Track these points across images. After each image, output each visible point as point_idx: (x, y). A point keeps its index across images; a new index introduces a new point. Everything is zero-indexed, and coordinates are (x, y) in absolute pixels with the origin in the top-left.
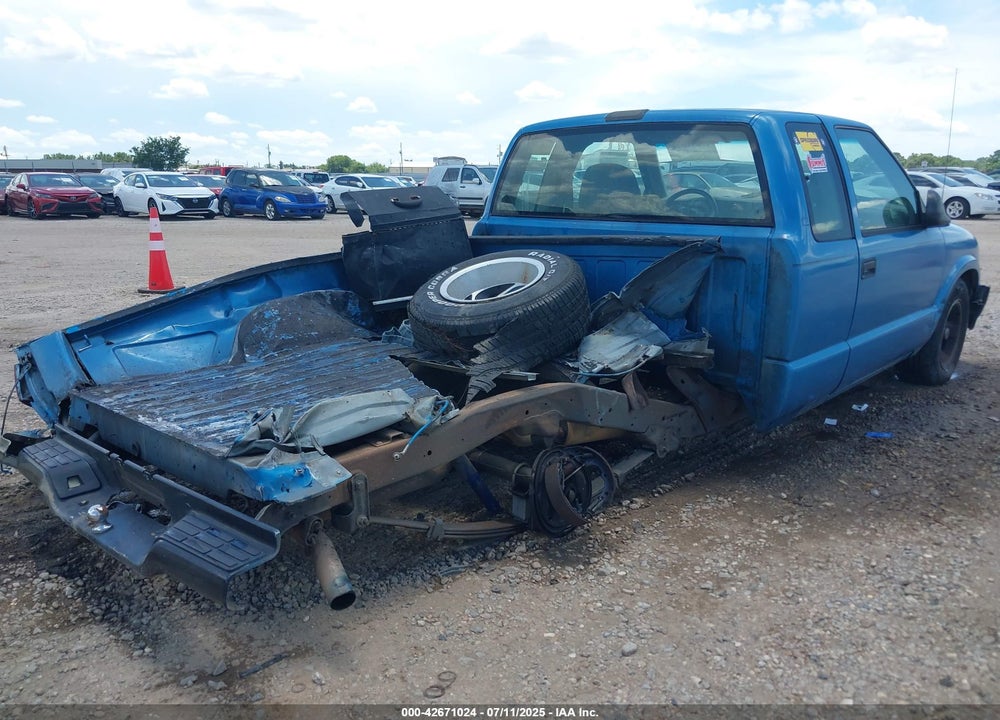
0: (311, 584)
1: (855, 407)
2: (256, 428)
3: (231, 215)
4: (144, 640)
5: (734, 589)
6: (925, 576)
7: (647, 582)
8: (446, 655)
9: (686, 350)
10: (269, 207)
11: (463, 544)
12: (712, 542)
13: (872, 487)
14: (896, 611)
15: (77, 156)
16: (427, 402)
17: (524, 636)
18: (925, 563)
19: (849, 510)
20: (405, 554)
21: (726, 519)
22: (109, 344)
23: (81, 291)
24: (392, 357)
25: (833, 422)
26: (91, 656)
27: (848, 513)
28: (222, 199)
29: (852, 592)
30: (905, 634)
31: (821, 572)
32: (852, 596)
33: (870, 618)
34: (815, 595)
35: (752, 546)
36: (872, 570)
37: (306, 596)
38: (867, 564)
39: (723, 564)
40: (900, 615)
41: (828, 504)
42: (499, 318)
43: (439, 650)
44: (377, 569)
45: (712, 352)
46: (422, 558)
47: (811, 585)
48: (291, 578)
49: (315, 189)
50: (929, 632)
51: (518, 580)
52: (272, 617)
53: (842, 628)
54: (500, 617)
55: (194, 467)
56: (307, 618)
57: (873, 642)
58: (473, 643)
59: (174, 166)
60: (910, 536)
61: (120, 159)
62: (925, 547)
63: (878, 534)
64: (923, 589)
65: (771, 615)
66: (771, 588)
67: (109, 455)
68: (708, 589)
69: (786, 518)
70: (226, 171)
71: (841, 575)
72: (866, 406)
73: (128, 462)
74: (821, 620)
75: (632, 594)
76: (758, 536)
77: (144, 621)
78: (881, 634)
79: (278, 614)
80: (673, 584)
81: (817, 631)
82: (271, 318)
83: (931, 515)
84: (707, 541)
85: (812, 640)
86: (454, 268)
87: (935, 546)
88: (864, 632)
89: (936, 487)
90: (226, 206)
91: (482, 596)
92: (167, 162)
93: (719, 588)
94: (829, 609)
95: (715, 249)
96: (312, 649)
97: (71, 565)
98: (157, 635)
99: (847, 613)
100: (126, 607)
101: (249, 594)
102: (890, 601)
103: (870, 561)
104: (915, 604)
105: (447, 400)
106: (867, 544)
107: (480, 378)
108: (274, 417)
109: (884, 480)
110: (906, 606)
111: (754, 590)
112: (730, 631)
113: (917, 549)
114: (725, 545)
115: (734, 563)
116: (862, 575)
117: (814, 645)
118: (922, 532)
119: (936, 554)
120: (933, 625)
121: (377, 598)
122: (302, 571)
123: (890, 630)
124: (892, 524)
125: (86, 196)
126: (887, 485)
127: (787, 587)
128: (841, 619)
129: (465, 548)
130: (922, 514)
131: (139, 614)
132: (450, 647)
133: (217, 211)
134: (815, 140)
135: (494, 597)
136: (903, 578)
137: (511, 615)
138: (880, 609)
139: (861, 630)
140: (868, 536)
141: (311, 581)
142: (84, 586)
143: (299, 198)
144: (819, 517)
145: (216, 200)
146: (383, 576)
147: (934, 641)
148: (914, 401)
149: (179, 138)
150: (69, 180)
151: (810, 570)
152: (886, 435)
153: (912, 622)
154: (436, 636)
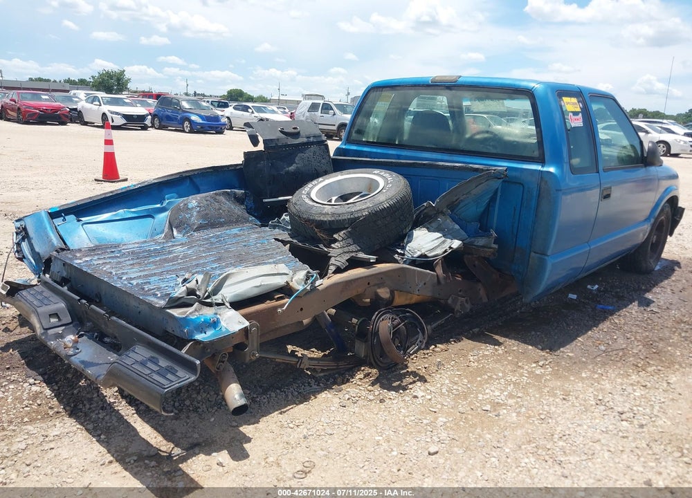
0: (216, 396)
1: (589, 287)
2: (185, 288)
3: (160, 128)
4: (100, 430)
5: (505, 411)
6: (635, 408)
7: (446, 404)
8: (308, 449)
9: (478, 244)
10: (186, 124)
11: (321, 372)
12: (490, 377)
13: (600, 344)
14: (615, 432)
15: (52, 80)
16: (301, 275)
17: (361, 438)
18: (635, 399)
19: (584, 359)
20: (280, 376)
21: (500, 362)
22: (79, 221)
23: (54, 177)
24: (276, 239)
25: (574, 297)
26: (63, 440)
27: (584, 362)
28: (154, 116)
29: (585, 417)
30: (621, 448)
31: (564, 402)
32: (585, 420)
33: (597, 436)
34: (560, 418)
35: (517, 381)
36: (600, 402)
37: (213, 403)
38: (595, 397)
39: (497, 393)
40: (618, 435)
41: (570, 354)
42: (352, 216)
43: (304, 446)
44: (261, 387)
45: (496, 246)
46: (292, 380)
47: (558, 411)
48: (202, 391)
49: (219, 112)
50: (637, 448)
51: (357, 398)
52: (188, 417)
53: (578, 442)
54: (345, 424)
55: (140, 312)
56: (213, 419)
57: (599, 452)
58: (326, 442)
59: (120, 91)
60: (625, 380)
61: (82, 84)
62: (635, 388)
63: (603, 377)
64: (634, 417)
65: (530, 431)
66: (530, 412)
67: (79, 300)
68: (487, 411)
69: (541, 363)
70: (158, 96)
71: (578, 405)
72: (597, 286)
73: (93, 306)
74: (564, 435)
75: (435, 412)
76: (522, 375)
77: (100, 416)
78: (605, 448)
79: (192, 415)
80: (463, 406)
81: (561, 443)
82: (193, 208)
83: (640, 365)
84: (486, 377)
85: (558, 450)
86: (321, 179)
87: (642, 388)
88: (593, 446)
89: (644, 346)
90: (157, 122)
91: (333, 408)
92: (115, 88)
93: (495, 410)
94: (569, 428)
95: (502, 176)
96: (216, 441)
97: (49, 375)
98: (109, 427)
99: (581, 432)
100: (88, 406)
101: (173, 400)
102: (611, 425)
103: (598, 396)
104: (628, 427)
105: (315, 273)
106: (596, 384)
107: (338, 259)
108: (197, 281)
109: (608, 340)
110: (622, 429)
111: (519, 413)
112: (502, 441)
113: (630, 389)
114: (499, 380)
115: (505, 393)
116: (592, 405)
117: (559, 453)
118: (633, 377)
119: (643, 393)
120: (640, 442)
121: (261, 407)
122: (210, 386)
123: (611, 445)
124: (613, 371)
125: (58, 109)
126: (610, 343)
127: (541, 412)
128: (578, 436)
129: (322, 374)
130: (633, 364)
131: (97, 412)
132: (311, 444)
133: (150, 125)
134: (576, 103)
135: (342, 410)
136: (620, 410)
137: (353, 423)
138: (604, 430)
139: (591, 444)
140: (597, 378)
141: (215, 393)
142: (58, 389)
143: (208, 118)
144: (563, 363)
145: (150, 117)
146: (265, 392)
147: (640, 454)
148: (629, 285)
149: (124, 71)
150: (47, 97)
151: (557, 400)
152: (610, 308)
153: (625, 440)
154: (301, 436)
